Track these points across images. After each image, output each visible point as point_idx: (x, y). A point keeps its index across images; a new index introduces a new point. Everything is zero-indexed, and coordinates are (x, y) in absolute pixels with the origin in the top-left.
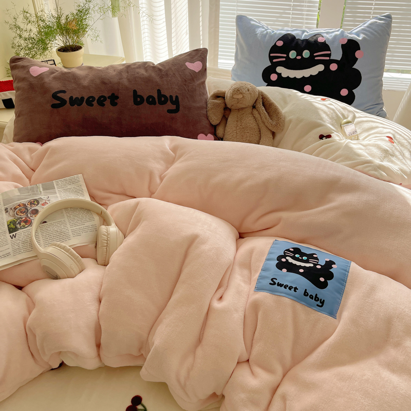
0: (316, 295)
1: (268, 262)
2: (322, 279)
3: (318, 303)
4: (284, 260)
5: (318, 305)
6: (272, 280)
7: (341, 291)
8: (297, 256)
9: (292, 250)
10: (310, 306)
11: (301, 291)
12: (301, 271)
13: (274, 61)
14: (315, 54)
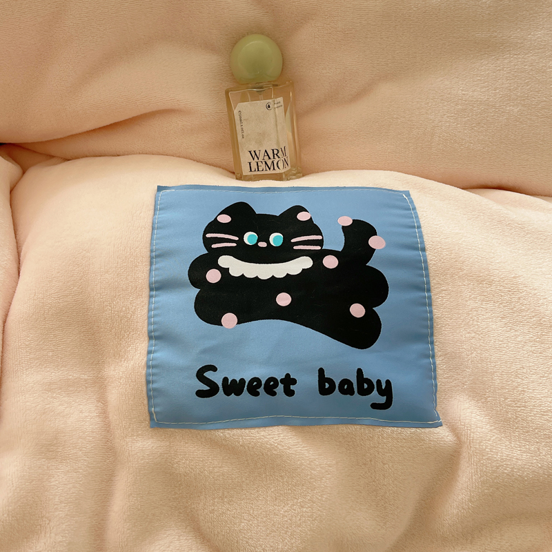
2: (357, 310)
4: (213, 276)
6: (200, 375)
8: (250, 238)
12: (284, 299)
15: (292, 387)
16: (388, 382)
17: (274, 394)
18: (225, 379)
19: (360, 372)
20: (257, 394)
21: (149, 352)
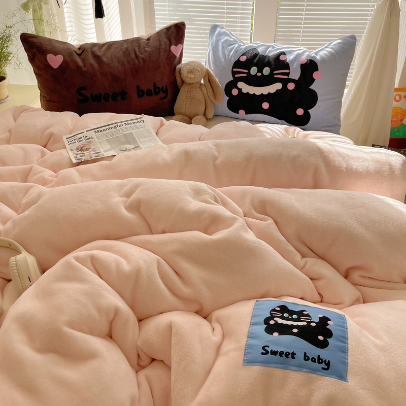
4: (272, 322)
6: (263, 348)
12: (295, 330)
13: (236, 76)
14: (275, 72)
15: (294, 356)
16: (329, 361)
17: (288, 357)
18: (272, 350)
19: (319, 356)
20: (282, 356)
21: (247, 341)
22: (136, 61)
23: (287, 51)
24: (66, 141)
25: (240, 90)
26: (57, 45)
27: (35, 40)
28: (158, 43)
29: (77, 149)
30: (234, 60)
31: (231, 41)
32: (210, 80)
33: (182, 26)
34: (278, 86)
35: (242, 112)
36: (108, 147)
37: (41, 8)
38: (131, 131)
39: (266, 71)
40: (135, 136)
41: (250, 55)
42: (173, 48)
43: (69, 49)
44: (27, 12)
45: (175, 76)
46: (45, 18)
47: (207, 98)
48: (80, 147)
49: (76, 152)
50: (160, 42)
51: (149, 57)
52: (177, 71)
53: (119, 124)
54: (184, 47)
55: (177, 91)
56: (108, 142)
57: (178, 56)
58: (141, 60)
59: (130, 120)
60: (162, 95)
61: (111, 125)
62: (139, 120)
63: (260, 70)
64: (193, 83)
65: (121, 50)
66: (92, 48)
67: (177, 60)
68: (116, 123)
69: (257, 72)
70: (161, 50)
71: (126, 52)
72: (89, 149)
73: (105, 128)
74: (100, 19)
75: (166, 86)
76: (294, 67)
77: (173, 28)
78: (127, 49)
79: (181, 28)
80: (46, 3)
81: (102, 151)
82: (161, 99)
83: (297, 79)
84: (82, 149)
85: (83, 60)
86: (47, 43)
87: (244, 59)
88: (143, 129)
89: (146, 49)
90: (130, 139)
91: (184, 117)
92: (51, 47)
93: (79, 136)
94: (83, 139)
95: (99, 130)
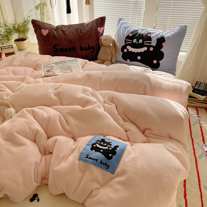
0: (106, 163)
1: (87, 146)
2: (110, 155)
3: (107, 167)
4: (95, 146)
5: (106, 168)
6: (87, 155)
7: (118, 161)
8: (102, 143)
9: (100, 140)
10: (102, 168)
11: (99, 161)
12: (102, 151)
13: (127, 43)
14: (144, 42)
18: (90, 157)
20: (92, 160)
22: (81, 34)
23: (152, 32)
24: (42, 67)
25: (128, 50)
26: (47, 25)
27: (37, 23)
28: (92, 26)
29: (46, 71)
30: (126, 35)
31: (127, 27)
32: (115, 44)
33: (104, 18)
34: (145, 49)
35: (128, 60)
36: (60, 71)
37: (43, 8)
38: (71, 65)
39: (141, 41)
40: (72, 67)
41: (134, 33)
42: (99, 29)
43: (52, 27)
44: (37, 10)
45: (99, 42)
46: (45, 13)
47: (113, 53)
48: (48, 70)
49: (45, 72)
50: (93, 25)
51: (87, 32)
52: (100, 39)
53: (66, 61)
54: (105, 28)
55: (99, 48)
56: (60, 69)
57: (101, 32)
58: (83, 34)
59: (72, 60)
60: (92, 50)
61: (63, 61)
62: (75, 60)
63: (138, 41)
64: (106, 46)
65: (74, 28)
66: (62, 27)
67: (100, 34)
68: (65, 61)
69: (136, 42)
70: (93, 29)
71: (77, 30)
72: (51, 71)
73: (60, 63)
74: (69, 14)
75: (94, 46)
76: (154, 40)
77: (100, 19)
78: (77, 28)
79: (103, 19)
80: (46, 6)
81: (56, 72)
82: (91, 52)
83: (154, 46)
84: (48, 71)
85: (57, 32)
86: (42, 24)
87: (131, 35)
88: (76, 64)
89: (86, 28)
90: (70, 68)
91: (101, 61)
92: (44, 26)
93: (48, 65)
94: (50, 67)
95: (57, 63)
